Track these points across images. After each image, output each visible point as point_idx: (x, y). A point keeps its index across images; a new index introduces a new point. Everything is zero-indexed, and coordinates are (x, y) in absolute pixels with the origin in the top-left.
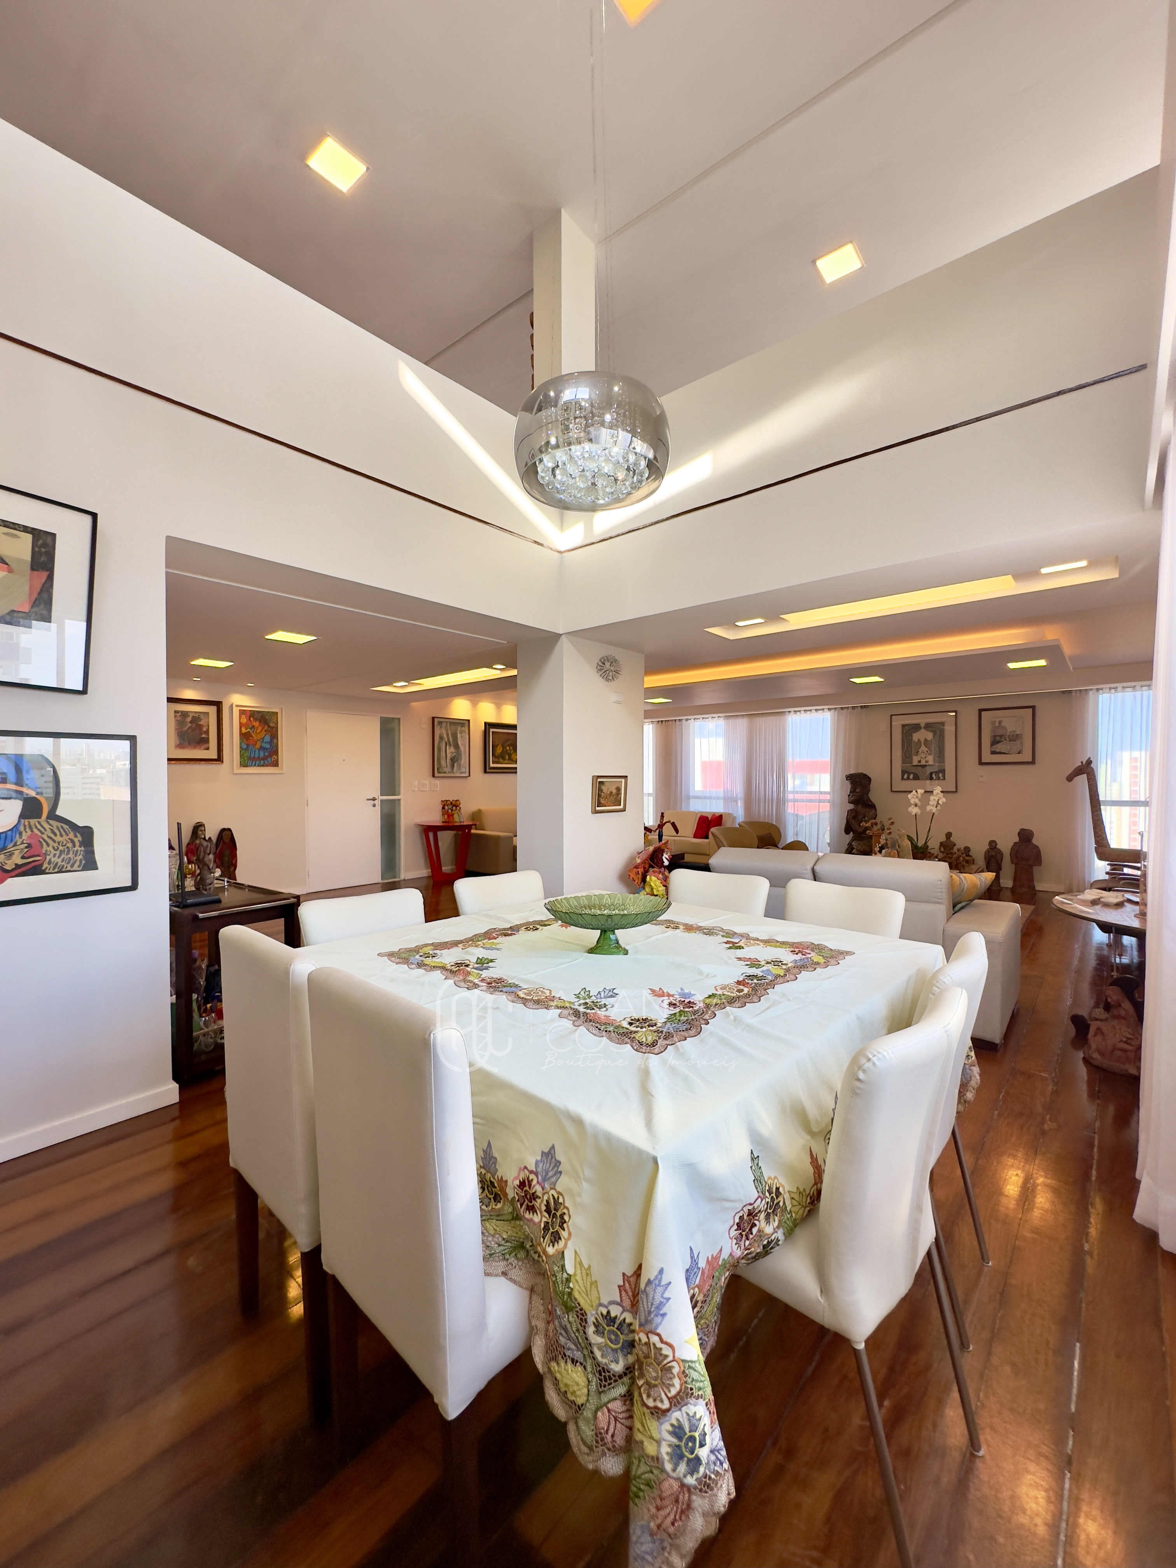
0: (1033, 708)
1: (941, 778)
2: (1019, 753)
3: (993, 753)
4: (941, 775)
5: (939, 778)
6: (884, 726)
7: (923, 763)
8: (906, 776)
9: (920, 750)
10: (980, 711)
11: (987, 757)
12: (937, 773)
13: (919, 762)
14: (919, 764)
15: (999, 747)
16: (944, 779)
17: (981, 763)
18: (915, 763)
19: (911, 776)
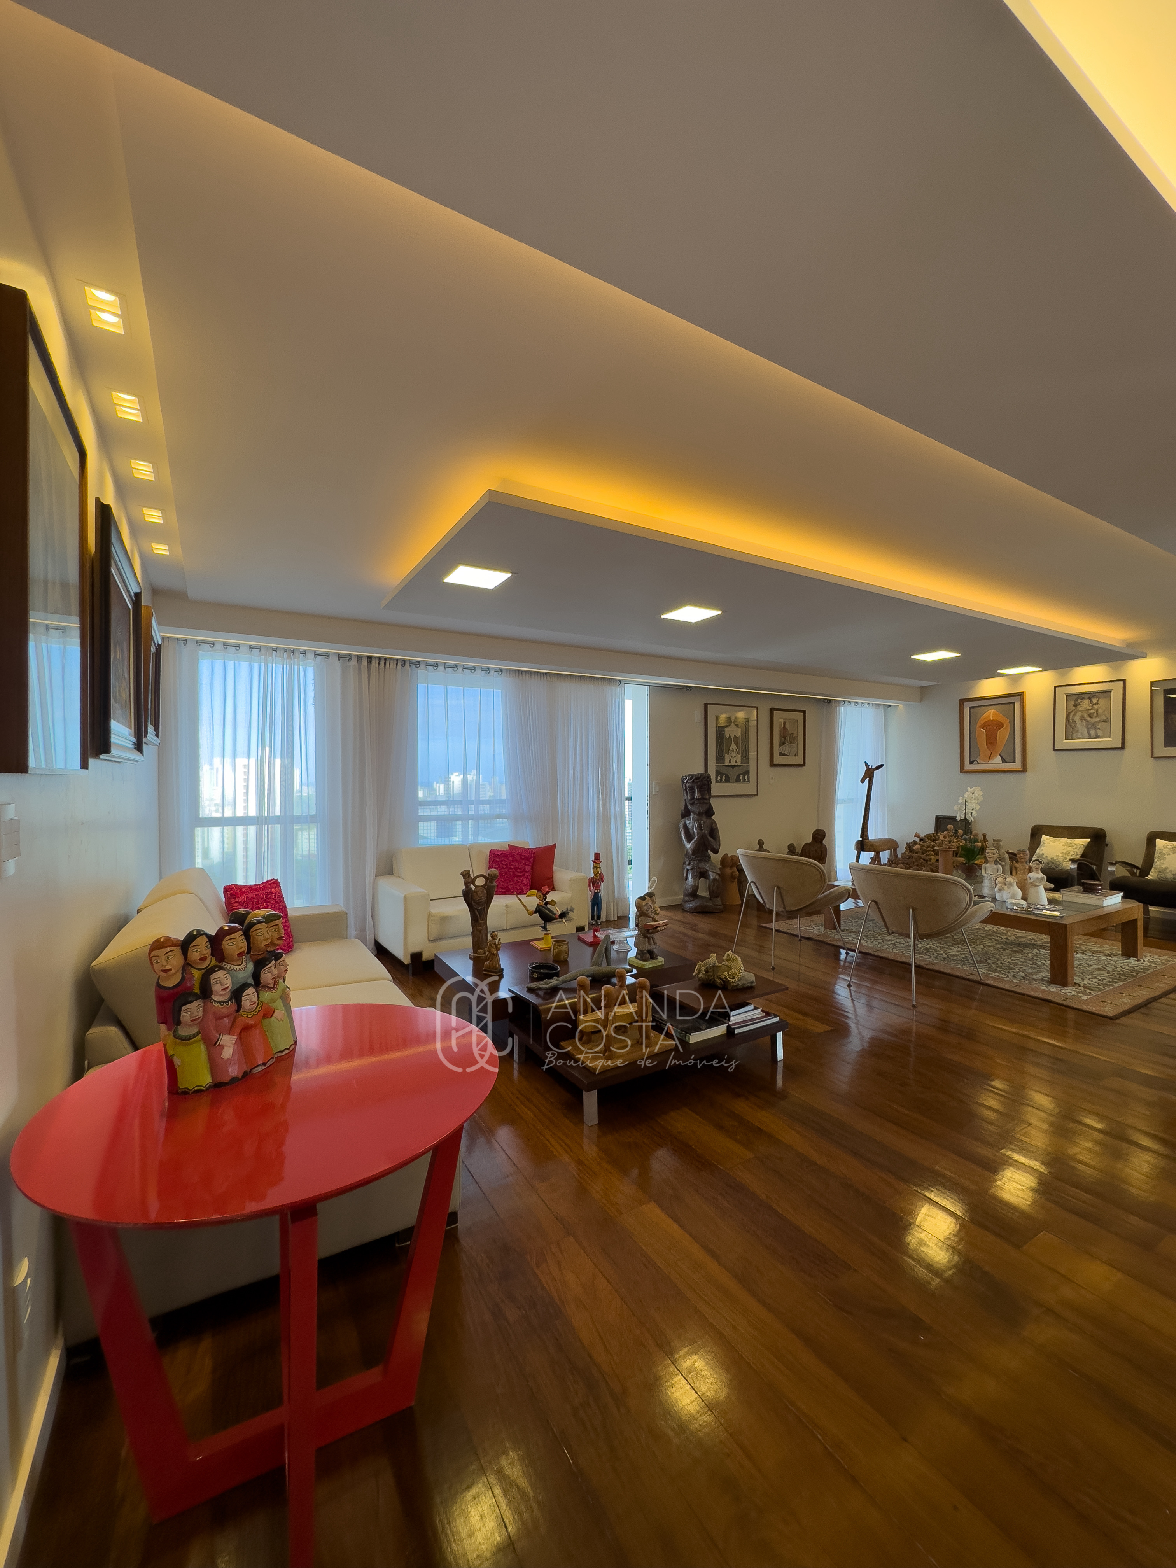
0: (804, 712)
1: (747, 780)
2: (795, 756)
3: (781, 754)
4: (746, 777)
5: (744, 781)
6: (698, 715)
7: (733, 763)
8: (719, 778)
9: (731, 748)
10: (772, 710)
11: (778, 760)
12: (744, 774)
13: (730, 761)
14: (730, 764)
15: (786, 749)
16: (749, 781)
17: (772, 765)
18: (727, 763)
19: (724, 779)
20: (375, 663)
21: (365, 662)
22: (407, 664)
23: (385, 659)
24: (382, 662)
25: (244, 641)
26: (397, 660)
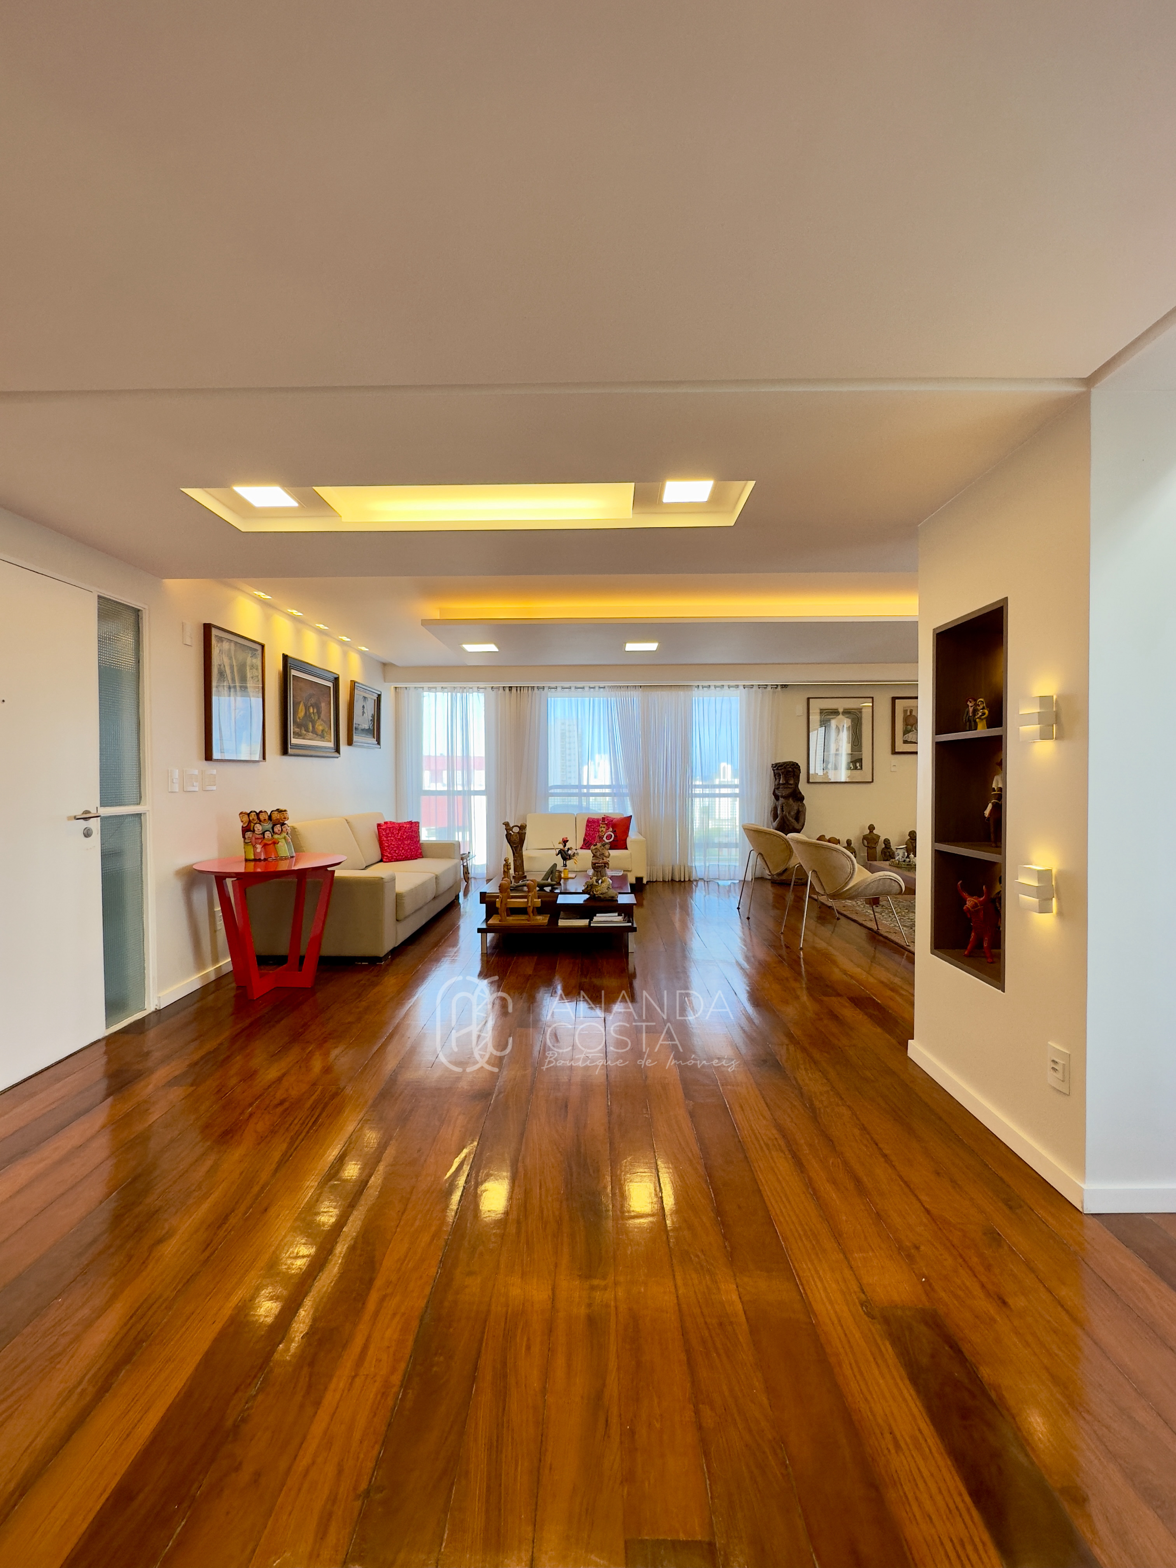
1: (859, 768)
3: (905, 742)
4: (858, 765)
5: (856, 768)
6: (801, 709)
8: (823, 766)
10: (894, 699)
12: (855, 762)
15: (911, 737)
16: (862, 769)
17: (894, 752)
20: (514, 690)
21: (507, 690)
22: (535, 689)
23: (520, 687)
24: (519, 689)
25: (439, 685)
26: (528, 687)
